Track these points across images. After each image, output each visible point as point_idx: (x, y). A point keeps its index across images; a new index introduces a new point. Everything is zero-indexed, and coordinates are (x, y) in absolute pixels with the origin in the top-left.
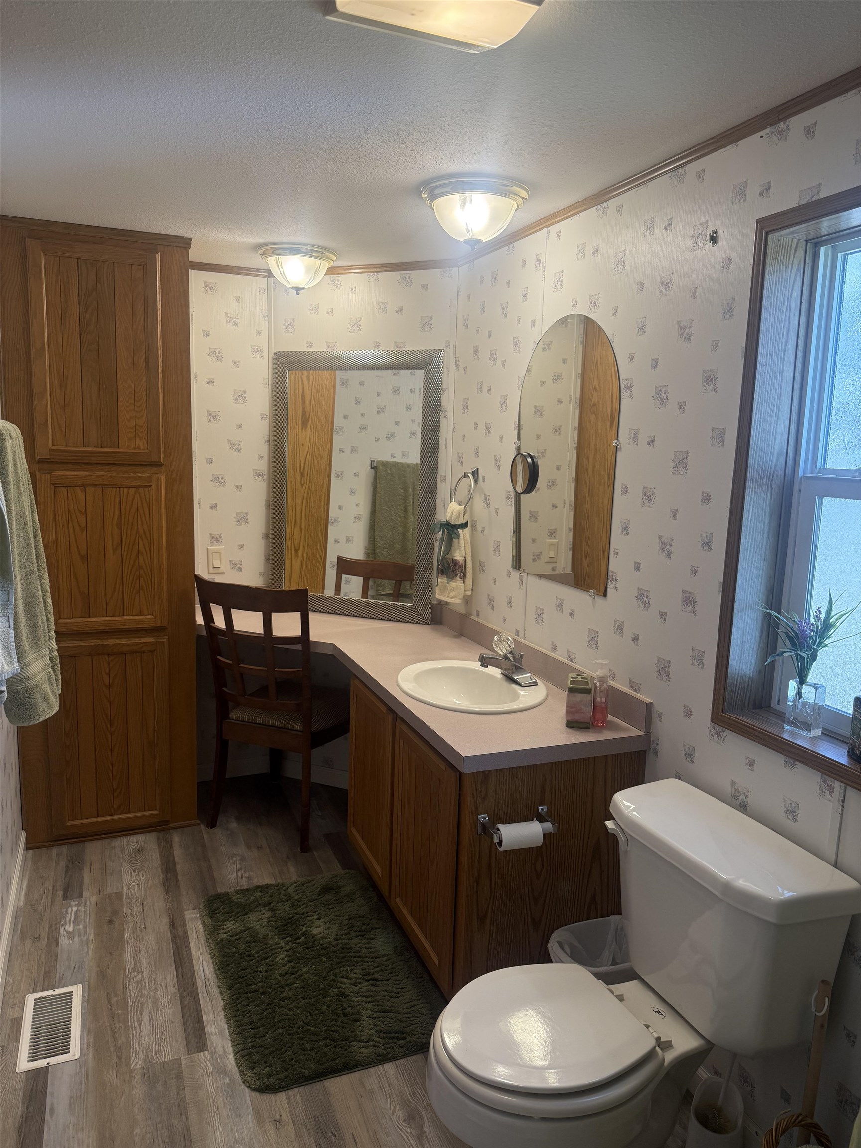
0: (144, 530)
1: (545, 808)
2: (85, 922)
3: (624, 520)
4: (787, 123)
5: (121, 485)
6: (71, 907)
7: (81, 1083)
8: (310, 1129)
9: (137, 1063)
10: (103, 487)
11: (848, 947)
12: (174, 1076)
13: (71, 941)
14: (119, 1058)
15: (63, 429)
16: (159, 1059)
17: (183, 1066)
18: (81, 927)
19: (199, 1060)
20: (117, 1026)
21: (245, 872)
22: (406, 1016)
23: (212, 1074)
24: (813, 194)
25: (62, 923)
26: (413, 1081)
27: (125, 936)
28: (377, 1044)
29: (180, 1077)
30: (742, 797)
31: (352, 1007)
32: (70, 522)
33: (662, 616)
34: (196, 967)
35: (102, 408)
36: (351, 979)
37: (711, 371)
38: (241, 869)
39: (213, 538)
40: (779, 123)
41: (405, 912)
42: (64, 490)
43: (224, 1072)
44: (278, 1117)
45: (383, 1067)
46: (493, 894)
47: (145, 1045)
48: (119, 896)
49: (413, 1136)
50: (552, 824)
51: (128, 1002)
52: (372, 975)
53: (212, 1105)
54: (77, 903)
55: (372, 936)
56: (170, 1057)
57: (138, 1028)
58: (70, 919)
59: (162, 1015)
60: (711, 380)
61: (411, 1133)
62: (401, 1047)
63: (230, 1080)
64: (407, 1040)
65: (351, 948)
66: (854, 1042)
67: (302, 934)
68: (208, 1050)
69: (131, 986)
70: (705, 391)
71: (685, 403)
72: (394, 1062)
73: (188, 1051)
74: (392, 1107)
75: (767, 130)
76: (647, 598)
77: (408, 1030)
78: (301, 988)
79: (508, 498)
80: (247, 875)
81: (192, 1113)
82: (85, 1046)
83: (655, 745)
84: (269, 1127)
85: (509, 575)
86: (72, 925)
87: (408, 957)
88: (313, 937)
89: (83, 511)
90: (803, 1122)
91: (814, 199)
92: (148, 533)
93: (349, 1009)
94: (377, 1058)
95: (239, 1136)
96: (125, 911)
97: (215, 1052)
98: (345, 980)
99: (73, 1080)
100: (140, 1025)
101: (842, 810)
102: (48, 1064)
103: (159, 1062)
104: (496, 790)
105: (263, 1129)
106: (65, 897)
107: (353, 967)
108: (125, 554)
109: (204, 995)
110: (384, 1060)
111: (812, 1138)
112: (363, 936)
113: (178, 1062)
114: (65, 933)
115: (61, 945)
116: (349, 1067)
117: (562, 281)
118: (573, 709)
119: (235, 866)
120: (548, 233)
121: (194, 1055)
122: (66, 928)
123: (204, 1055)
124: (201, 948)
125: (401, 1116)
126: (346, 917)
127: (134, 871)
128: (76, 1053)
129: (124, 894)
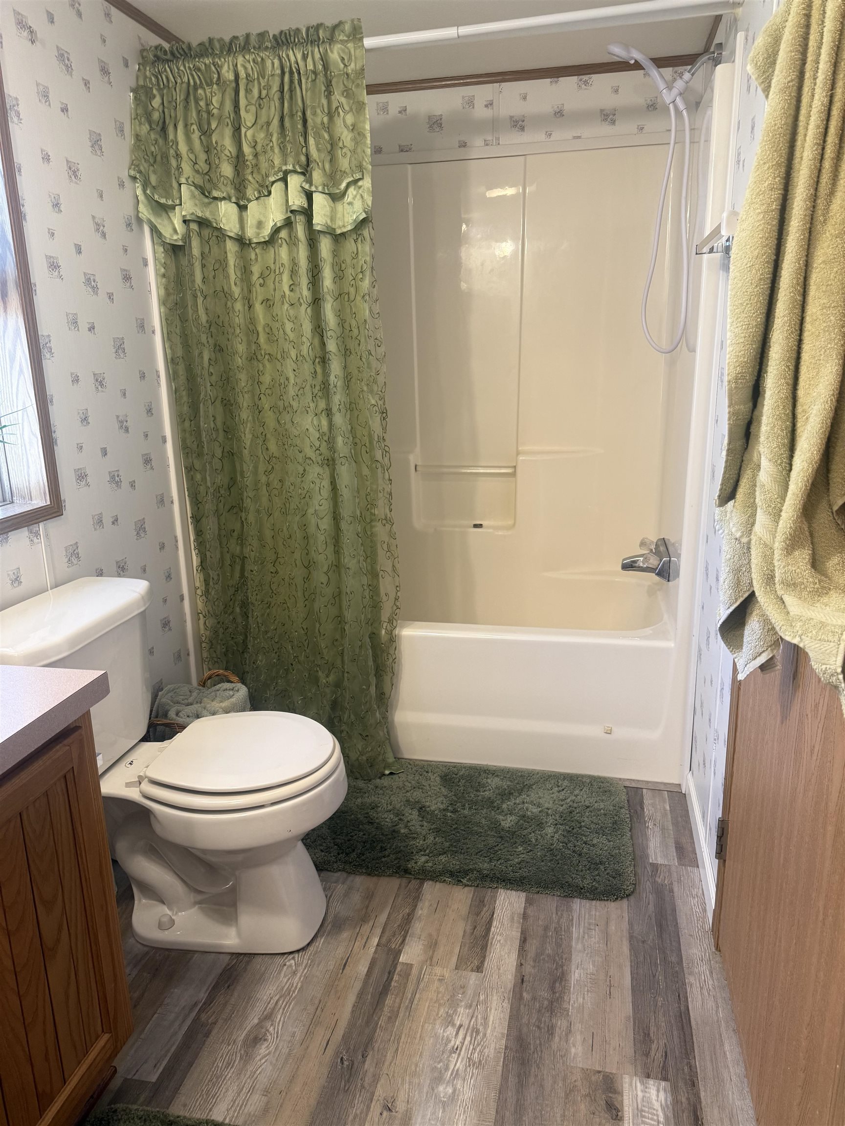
8: (361, 1079)
44: (385, 1113)
49: (273, 1020)
61: (272, 1025)
74: (263, 1061)
84: (401, 1106)
105: (409, 1106)
125: (263, 1047)
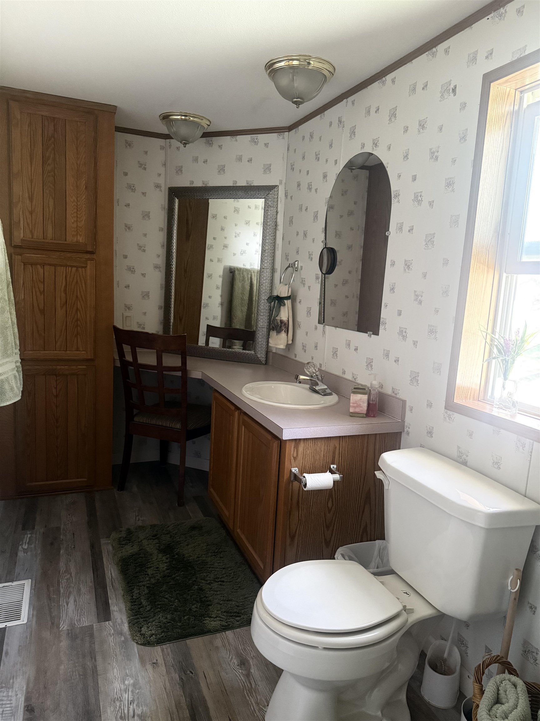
0: (81, 295)
1: (335, 466)
2: (36, 543)
3: (392, 283)
4: (505, 9)
5: (68, 265)
6: (27, 534)
7: (27, 638)
8: (176, 669)
9: (64, 627)
10: (55, 266)
11: (532, 549)
12: (88, 635)
13: (25, 554)
14: (53, 624)
15: (31, 226)
16: (79, 625)
17: (95, 629)
18: (33, 546)
19: (105, 626)
20: (53, 604)
21: (141, 517)
22: (241, 603)
23: (113, 635)
24: (521, 53)
25: (20, 543)
26: (245, 642)
27: (61, 552)
28: (222, 619)
29: (92, 636)
30: (465, 456)
31: (207, 597)
32: (33, 288)
33: (414, 344)
34: (106, 572)
35: (56, 214)
36: (207, 581)
37: (451, 178)
38: (138, 516)
39: (126, 307)
40: (500, 8)
41: (243, 537)
42: (30, 266)
43: (121, 633)
44: (155, 661)
45: (225, 633)
46: (300, 522)
47: (70, 617)
48: (58, 529)
49: (244, 674)
50: (339, 475)
51: (60, 590)
52: (221, 578)
53: (112, 653)
54: (31, 532)
55: (222, 556)
56: (86, 624)
57: (66, 606)
58: (26, 541)
59: (82, 599)
60: (451, 185)
61: (242, 673)
62: (237, 621)
63: (125, 638)
64: (242, 617)
65: (207, 562)
66: (535, 612)
67: (176, 553)
68: (111, 620)
69: (63, 582)
70: (447, 192)
71: (433, 201)
72: (232, 631)
73: (98, 621)
74: (230, 657)
75: (492, 15)
76: (405, 333)
77: (243, 611)
78: (174, 585)
79: (317, 278)
80: (142, 519)
81: (99, 658)
82: (31, 616)
83: (407, 428)
84: (149, 667)
85: (316, 328)
86: (27, 545)
87: (244, 568)
88: (183, 556)
89: (42, 280)
90: (500, 661)
91: (521, 56)
92: (84, 298)
93: (205, 598)
94: (222, 627)
95: (129, 672)
96: (62, 538)
97: (116, 622)
98: (203, 581)
99: (22, 635)
100: (67, 605)
101: (531, 458)
102: (6, 626)
103: (79, 626)
104: (303, 453)
105: (145, 668)
106: (24, 528)
107: (208, 574)
108: (69, 311)
109: (110, 588)
110: (226, 629)
111: (506, 671)
112: (215, 556)
113: (91, 627)
114: (22, 549)
115: (19, 556)
116: (202, 632)
117: (355, 133)
118: (355, 405)
119: (135, 514)
120: (347, 102)
121: (102, 623)
122: (23, 547)
123: (109, 624)
124: (110, 561)
125: (236, 662)
126: (205, 544)
127: (69, 515)
128: (25, 620)
129: (62, 528)
